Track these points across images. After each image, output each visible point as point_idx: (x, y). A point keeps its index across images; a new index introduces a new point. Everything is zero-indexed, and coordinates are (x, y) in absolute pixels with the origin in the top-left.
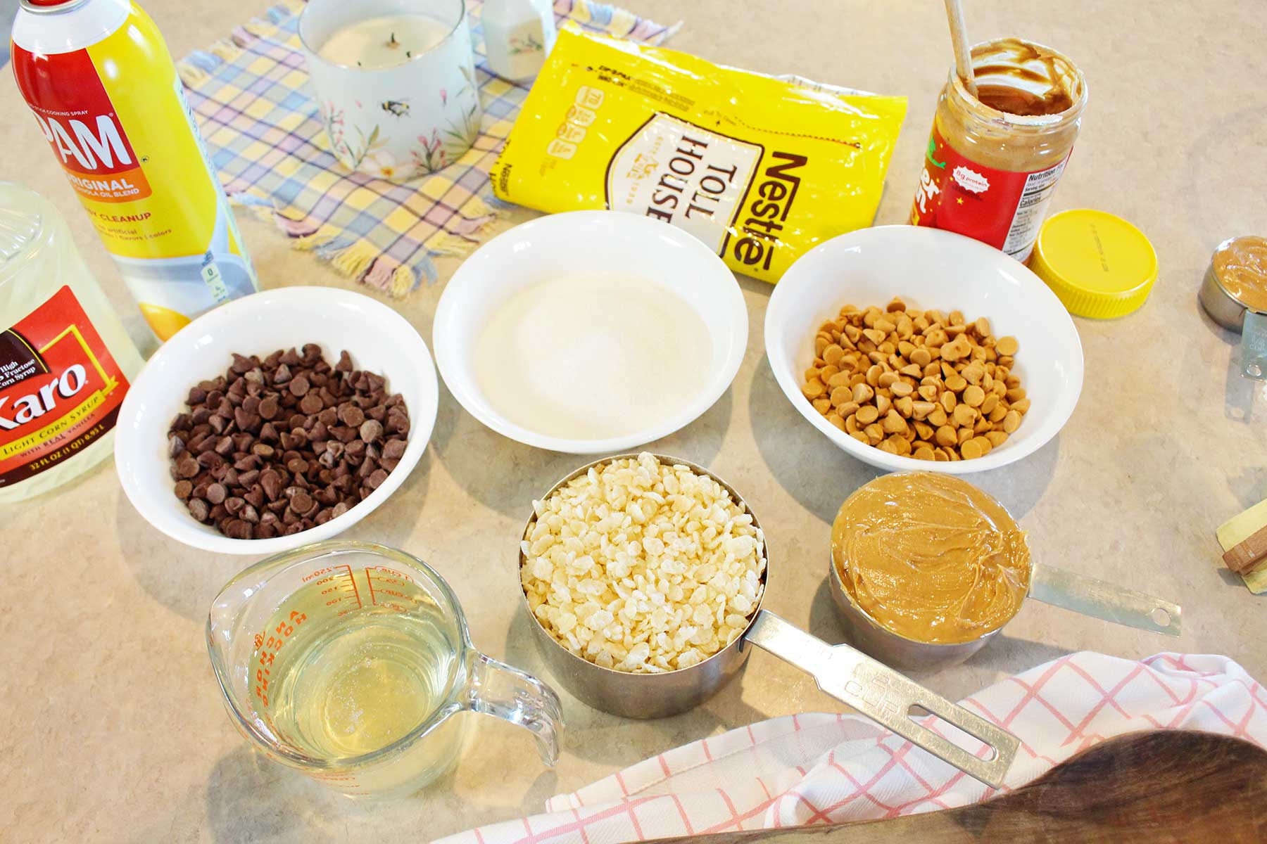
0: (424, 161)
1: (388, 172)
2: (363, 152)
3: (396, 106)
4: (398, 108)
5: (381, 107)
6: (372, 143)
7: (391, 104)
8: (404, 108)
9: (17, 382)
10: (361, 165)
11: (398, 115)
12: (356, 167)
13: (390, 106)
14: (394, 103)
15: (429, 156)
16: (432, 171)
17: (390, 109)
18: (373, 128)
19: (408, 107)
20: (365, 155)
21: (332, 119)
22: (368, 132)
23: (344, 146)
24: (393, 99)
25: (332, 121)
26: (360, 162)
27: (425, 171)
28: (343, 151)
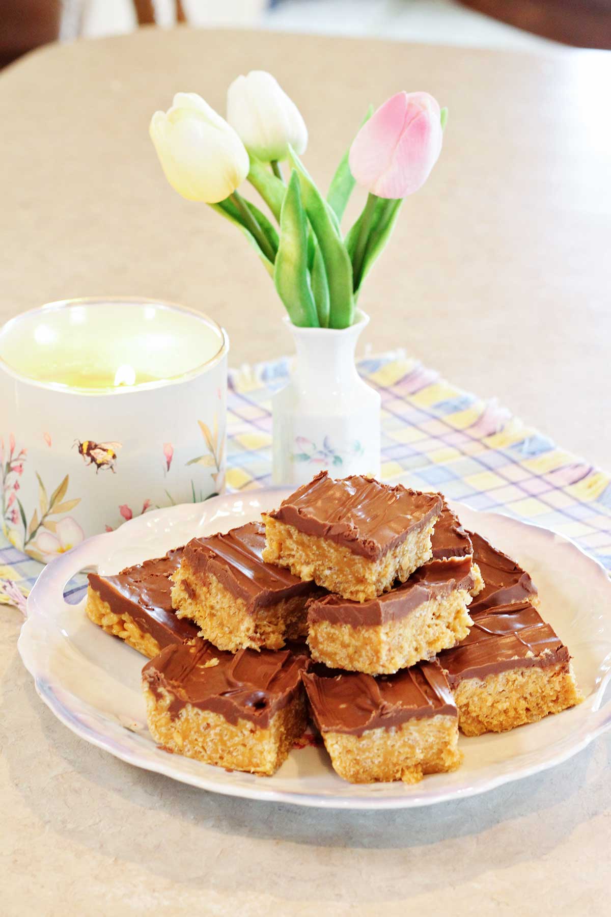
2: (39, 520)
3: (97, 451)
4: (99, 455)
5: (77, 449)
6: (56, 504)
7: (92, 446)
8: (108, 456)
10: (33, 540)
11: (99, 466)
12: (25, 544)
13: (89, 450)
14: (96, 446)
17: (89, 454)
18: (60, 482)
19: (114, 457)
20: (41, 524)
21: (8, 464)
22: (52, 487)
23: (17, 508)
24: (96, 440)
25: (9, 469)
26: (33, 535)
28: (14, 519)
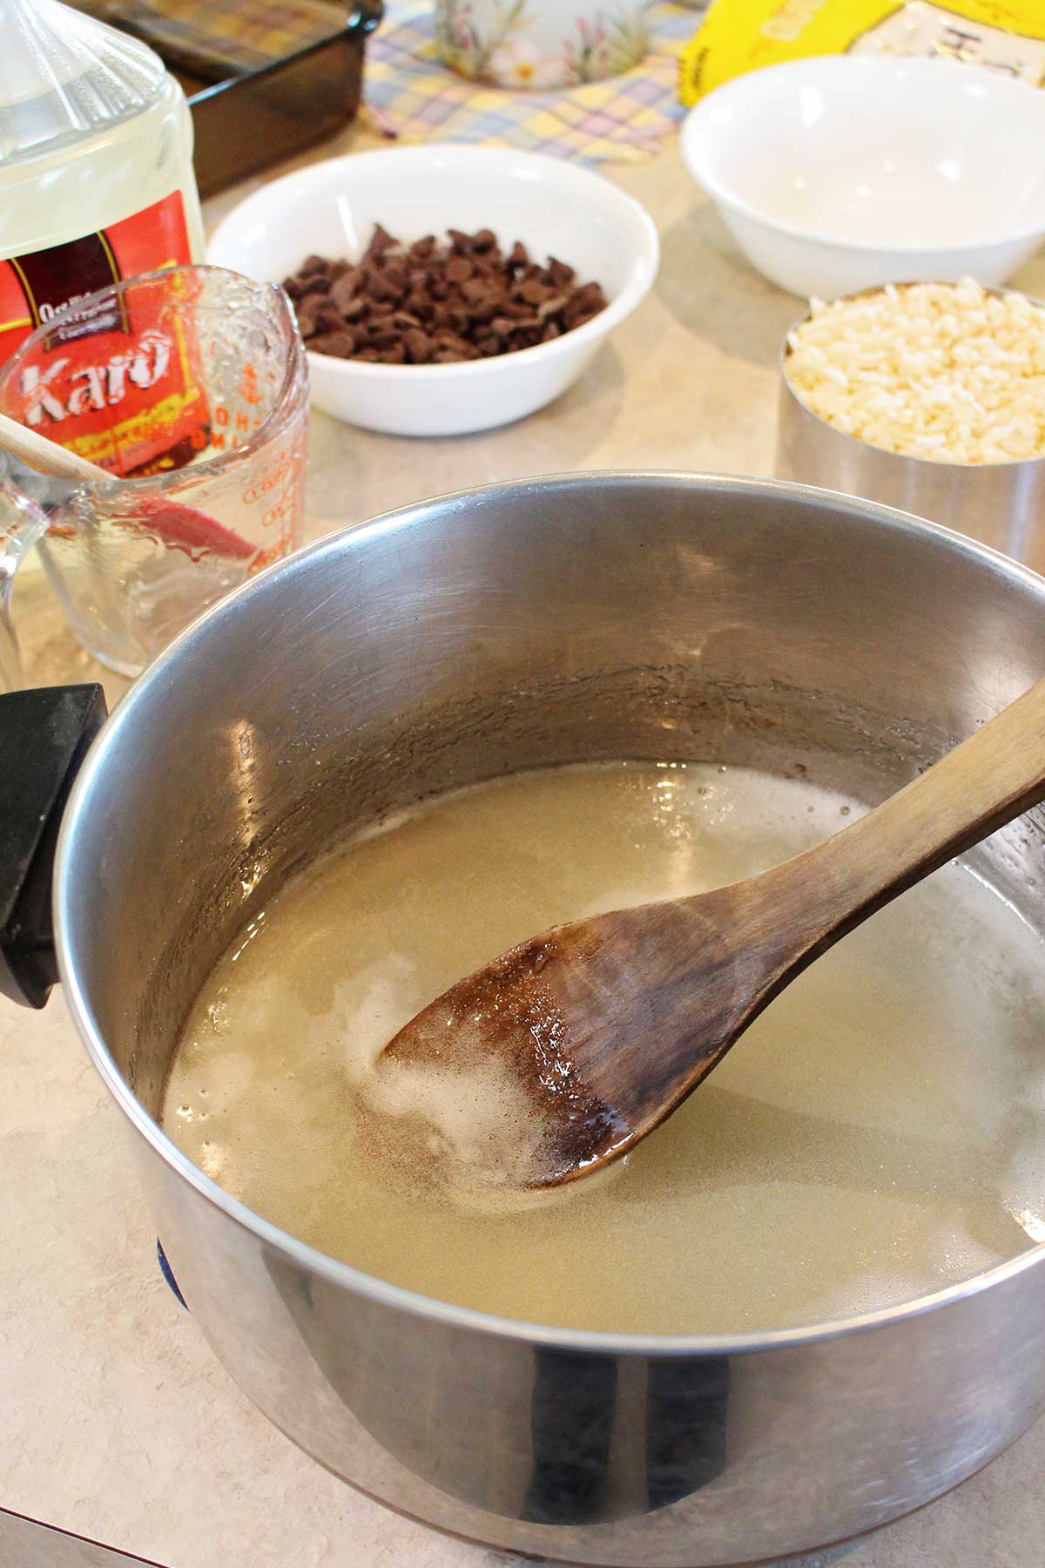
0: (578, 58)
1: (525, 73)
6: (513, 21)
9: (88, 334)
10: (489, 62)
12: (479, 69)
15: (587, 53)
16: (586, 79)
20: (497, 45)
23: (468, 33)
26: (487, 57)
27: (576, 76)
28: (463, 44)
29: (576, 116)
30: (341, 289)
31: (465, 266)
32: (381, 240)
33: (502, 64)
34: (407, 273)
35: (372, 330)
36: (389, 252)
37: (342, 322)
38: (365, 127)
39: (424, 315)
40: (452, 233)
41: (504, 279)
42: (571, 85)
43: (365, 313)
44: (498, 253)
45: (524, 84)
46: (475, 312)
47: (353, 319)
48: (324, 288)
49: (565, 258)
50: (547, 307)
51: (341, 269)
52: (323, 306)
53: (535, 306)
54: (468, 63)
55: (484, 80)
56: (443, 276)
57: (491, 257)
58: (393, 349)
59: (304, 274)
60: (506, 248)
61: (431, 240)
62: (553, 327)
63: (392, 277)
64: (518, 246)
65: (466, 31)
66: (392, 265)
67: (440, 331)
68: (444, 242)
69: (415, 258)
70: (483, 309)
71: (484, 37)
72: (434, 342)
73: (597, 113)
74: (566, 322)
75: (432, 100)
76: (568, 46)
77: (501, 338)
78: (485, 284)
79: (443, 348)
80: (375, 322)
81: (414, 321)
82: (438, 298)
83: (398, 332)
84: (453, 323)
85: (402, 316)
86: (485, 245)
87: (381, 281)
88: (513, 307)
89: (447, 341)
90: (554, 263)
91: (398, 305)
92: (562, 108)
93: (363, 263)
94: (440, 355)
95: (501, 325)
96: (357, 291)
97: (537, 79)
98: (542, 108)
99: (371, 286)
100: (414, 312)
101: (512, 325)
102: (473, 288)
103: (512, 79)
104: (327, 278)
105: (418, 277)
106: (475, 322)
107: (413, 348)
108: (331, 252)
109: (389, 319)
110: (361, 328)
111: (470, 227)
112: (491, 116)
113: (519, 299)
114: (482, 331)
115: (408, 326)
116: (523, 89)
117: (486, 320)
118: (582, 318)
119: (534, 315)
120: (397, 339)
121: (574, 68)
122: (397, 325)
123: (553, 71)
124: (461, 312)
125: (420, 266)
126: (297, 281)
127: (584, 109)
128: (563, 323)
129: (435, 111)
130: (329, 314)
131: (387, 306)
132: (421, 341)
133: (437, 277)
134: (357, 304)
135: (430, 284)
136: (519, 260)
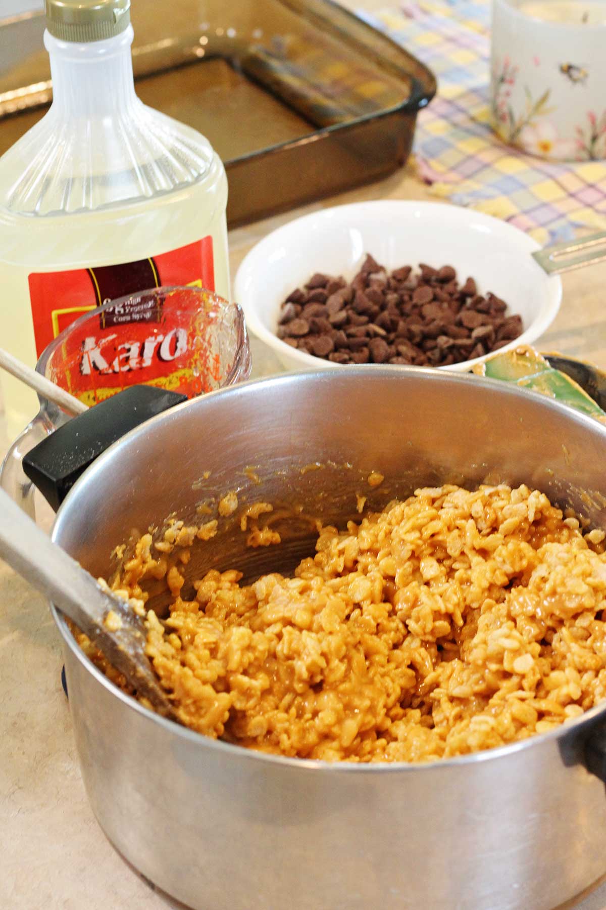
0: (587, 141)
1: (545, 147)
2: (525, 118)
3: (575, 71)
4: (575, 73)
5: (558, 68)
6: (539, 108)
7: (570, 67)
8: (583, 75)
9: (133, 321)
10: (519, 134)
11: (575, 82)
12: (512, 137)
13: (568, 70)
14: (573, 67)
15: (594, 139)
16: (592, 158)
17: (567, 73)
18: (544, 92)
19: (586, 75)
20: (526, 123)
21: (503, 78)
22: (537, 96)
25: (502, 80)
26: (518, 131)
27: (584, 155)
28: (503, 118)
29: (574, 186)
30: (335, 301)
31: (428, 291)
32: (371, 266)
33: (528, 138)
34: (384, 293)
35: (349, 336)
36: (374, 277)
37: (330, 326)
38: (412, 172)
39: (390, 327)
40: (422, 266)
41: (455, 304)
42: (580, 160)
43: (348, 321)
44: (456, 284)
45: (543, 155)
46: (426, 329)
47: (338, 326)
48: (323, 300)
49: (500, 295)
50: (478, 332)
51: (338, 285)
52: (317, 315)
53: (471, 330)
54: (505, 131)
55: (515, 147)
56: (411, 298)
57: (449, 287)
58: (362, 351)
59: (310, 287)
60: (461, 280)
61: (408, 270)
62: (480, 347)
63: (372, 297)
64: (470, 281)
65: (505, 109)
66: (375, 287)
67: (400, 340)
68: (417, 271)
69: (393, 282)
70: (432, 327)
71: (517, 117)
72: (393, 349)
73: (591, 186)
74: (490, 344)
75: (470, 157)
76: (580, 132)
77: (442, 350)
78: (440, 307)
79: (399, 354)
80: (353, 330)
81: (382, 332)
82: (403, 314)
83: (367, 339)
84: (410, 336)
85: (375, 328)
86: (447, 277)
87: (363, 300)
88: (454, 329)
89: (403, 349)
90: (492, 297)
91: (372, 319)
92: (566, 178)
93: (353, 284)
94: (394, 359)
95: (443, 341)
96: (345, 304)
97: (554, 152)
98: (551, 177)
99: (357, 301)
100: (383, 325)
101: (451, 341)
102: (430, 310)
103: (535, 150)
104: (326, 292)
105: (392, 297)
106: (427, 336)
107: (376, 352)
108: (332, 271)
109: (362, 329)
110: (342, 334)
111: (437, 264)
112: (510, 178)
113: (460, 324)
114: (429, 343)
115: (376, 335)
116: (541, 158)
117: (434, 337)
118: (503, 342)
119: (469, 337)
120: (366, 345)
121: (583, 148)
122: (368, 334)
123: (566, 149)
124: (416, 328)
125: (396, 290)
126: (303, 290)
127: (582, 180)
128: (487, 345)
129: (471, 167)
130: (321, 320)
131: (364, 319)
132: (382, 347)
133: (406, 298)
134: (343, 315)
135: (400, 304)
136: (470, 291)
